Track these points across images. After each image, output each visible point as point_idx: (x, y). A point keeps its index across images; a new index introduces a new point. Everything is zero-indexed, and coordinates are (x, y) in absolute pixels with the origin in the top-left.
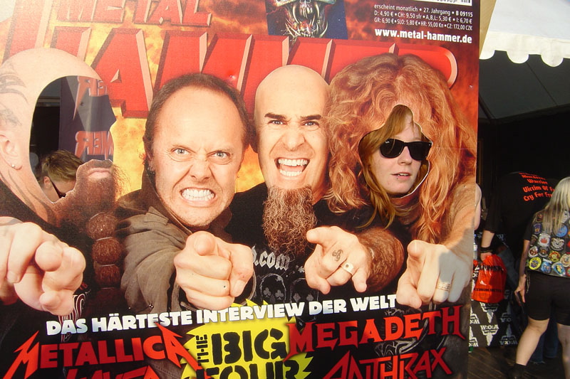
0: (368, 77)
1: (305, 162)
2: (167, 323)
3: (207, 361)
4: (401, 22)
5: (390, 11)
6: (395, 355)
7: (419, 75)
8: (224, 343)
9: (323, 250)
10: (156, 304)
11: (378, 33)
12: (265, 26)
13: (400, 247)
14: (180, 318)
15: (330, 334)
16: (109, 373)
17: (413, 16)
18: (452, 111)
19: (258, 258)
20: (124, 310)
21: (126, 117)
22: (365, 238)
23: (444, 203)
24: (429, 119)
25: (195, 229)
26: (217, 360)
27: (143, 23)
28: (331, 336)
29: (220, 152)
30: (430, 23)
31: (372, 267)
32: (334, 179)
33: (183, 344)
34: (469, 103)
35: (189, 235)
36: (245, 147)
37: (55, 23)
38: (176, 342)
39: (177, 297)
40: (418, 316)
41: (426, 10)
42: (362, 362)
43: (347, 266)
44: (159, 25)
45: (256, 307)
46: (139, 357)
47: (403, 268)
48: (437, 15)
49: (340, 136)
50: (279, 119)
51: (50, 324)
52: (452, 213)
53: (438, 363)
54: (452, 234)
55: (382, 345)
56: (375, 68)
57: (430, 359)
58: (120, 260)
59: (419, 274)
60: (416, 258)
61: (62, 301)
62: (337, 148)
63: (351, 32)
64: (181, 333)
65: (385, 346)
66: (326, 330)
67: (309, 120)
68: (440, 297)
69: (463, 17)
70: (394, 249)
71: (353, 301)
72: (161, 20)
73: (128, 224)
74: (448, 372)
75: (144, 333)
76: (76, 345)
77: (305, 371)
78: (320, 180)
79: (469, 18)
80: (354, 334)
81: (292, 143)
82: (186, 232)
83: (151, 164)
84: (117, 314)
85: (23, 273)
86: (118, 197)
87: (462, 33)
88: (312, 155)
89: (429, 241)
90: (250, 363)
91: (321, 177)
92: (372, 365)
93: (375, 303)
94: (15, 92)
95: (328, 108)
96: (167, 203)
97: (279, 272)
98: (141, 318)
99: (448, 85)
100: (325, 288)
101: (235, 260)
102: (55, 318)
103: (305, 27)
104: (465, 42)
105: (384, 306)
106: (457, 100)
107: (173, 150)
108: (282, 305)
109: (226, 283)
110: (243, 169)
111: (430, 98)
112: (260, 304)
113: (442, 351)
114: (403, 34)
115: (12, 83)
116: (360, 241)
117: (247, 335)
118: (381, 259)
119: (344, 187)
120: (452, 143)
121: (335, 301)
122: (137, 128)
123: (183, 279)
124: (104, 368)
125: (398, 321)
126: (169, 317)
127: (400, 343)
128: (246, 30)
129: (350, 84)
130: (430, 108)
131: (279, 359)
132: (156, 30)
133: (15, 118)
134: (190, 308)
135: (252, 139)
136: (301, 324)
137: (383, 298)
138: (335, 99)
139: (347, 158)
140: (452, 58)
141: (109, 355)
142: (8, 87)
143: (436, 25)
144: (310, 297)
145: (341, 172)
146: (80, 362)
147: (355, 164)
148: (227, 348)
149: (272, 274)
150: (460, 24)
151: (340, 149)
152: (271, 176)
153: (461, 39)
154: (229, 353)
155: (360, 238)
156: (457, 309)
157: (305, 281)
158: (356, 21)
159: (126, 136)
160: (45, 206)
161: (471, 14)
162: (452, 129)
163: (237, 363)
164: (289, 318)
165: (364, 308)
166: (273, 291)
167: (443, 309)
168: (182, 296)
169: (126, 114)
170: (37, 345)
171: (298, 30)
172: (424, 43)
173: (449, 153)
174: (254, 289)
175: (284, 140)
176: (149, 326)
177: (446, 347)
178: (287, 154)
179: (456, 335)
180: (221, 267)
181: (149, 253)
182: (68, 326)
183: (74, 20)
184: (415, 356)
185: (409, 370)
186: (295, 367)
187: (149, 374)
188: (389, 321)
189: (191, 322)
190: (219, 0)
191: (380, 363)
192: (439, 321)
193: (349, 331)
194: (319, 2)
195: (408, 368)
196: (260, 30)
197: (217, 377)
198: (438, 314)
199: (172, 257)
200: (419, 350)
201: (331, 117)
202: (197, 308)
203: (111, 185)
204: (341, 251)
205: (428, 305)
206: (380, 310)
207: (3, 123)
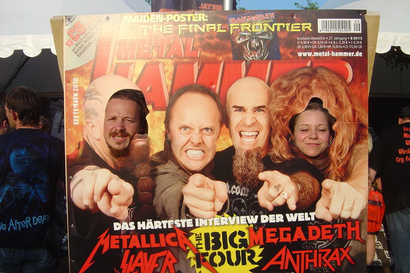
0: (294, 81)
1: (257, 133)
2: (179, 226)
3: (202, 248)
4: (314, 47)
5: (307, 41)
6: (315, 249)
7: (326, 78)
8: (211, 238)
9: (269, 185)
10: (172, 215)
11: (300, 54)
12: (231, 55)
13: (317, 183)
14: (186, 223)
15: (274, 235)
16: (146, 253)
17: (322, 42)
18: (350, 99)
19: (230, 189)
20: (155, 218)
21: (154, 111)
23: (346, 156)
24: (334, 105)
25: (194, 172)
26: (208, 248)
27: (162, 58)
28: (275, 236)
29: (207, 129)
30: (333, 47)
31: (299, 195)
32: (274, 143)
33: (188, 238)
34: (362, 94)
35: (190, 176)
36: (221, 125)
37: (116, 61)
38: (184, 236)
39: (184, 211)
40: (330, 226)
41: (330, 38)
42: (294, 252)
43: (284, 194)
44: (170, 58)
45: (230, 218)
46: (163, 245)
47: (319, 196)
48: (338, 41)
49: (278, 117)
50: (241, 109)
51: (115, 224)
52: (352, 163)
53: (345, 257)
54: (352, 176)
55: (307, 243)
56: (298, 76)
57: (340, 254)
58: (152, 190)
59: (330, 201)
61: (122, 211)
62: (275, 124)
63: (282, 56)
64: (187, 231)
65: (308, 243)
66: (271, 232)
67: (258, 109)
68: (345, 215)
69: (356, 41)
70: (313, 184)
71: (287, 215)
72: (172, 56)
73: (156, 170)
74: (352, 263)
75: (165, 231)
76: (129, 237)
77: (259, 256)
78: (266, 143)
79: (360, 41)
80: (289, 235)
81: (249, 122)
82: (189, 174)
83: (169, 136)
84: (151, 220)
85: (101, 196)
86: (151, 155)
87: (355, 51)
88: (260, 129)
89: (336, 180)
90: (226, 250)
91: (266, 141)
92: (300, 254)
93: (301, 217)
94: (96, 99)
95: (269, 101)
96: (178, 158)
97: (242, 197)
98: (164, 222)
99: (346, 84)
100: (270, 208)
101: (216, 190)
102: (118, 221)
103: (255, 54)
104: (358, 56)
105: (308, 219)
106: (354, 92)
107: (181, 128)
108: (245, 217)
109: (212, 203)
110: (220, 138)
111: (335, 92)
112: (232, 216)
114: (316, 54)
115: (94, 94)
116: (291, 179)
117: (224, 234)
118: (305, 191)
119: (280, 147)
120: (351, 120)
121: (277, 215)
122: (160, 116)
123: (187, 201)
124: (144, 250)
125: (317, 228)
126: (180, 222)
127: (318, 242)
128: (220, 59)
129: (283, 86)
130: (334, 98)
131: (243, 248)
132: (170, 61)
133: (97, 113)
134: (191, 217)
135: (225, 120)
136: (256, 228)
138: (274, 96)
139: (282, 131)
140: (349, 67)
141: (147, 243)
142: (93, 97)
143: (337, 47)
144: (261, 212)
145: (278, 139)
146: (131, 246)
147: (287, 134)
148: (213, 241)
149: (238, 199)
150: (354, 45)
151: (278, 125)
152: (237, 142)
153: (355, 54)
154: (214, 244)
155: (291, 178)
156: (357, 223)
157: (258, 203)
158: (286, 49)
159: (154, 121)
160: (113, 160)
161: (361, 38)
162: (350, 110)
163: (219, 250)
164: (249, 225)
165: (294, 220)
166: (239, 209)
167: (348, 223)
168: (187, 210)
169: (155, 109)
170: (109, 236)
171: (250, 56)
172: (330, 59)
173: (349, 126)
174: (228, 207)
175: (244, 120)
176: (169, 227)
177: (351, 247)
178: (246, 129)
179: (357, 240)
180: (209, 194)
181: (169, 185)
182: (125, 226)
183: (126, 59)
184: (329, 251)
185: (325, 260)
186: (253, 254)
187: (169, 255)
188: (311, 229)
189: (192, 226)
190: (204, 43)
191: (305, 254)
192: (344, 230)
193: (285, 233)
194: (262, 39)
195: (324, 258)
196: (228, 58)
197: (207, 258)
198: (344, 225)
199: (181, 188)
200: (331, 247)
201: (271, 107)
202: (195, 217)
203: (147, 148)
204: (279, 185)
205: (337, 220)
206: (305, 222)
207: (91, 115)
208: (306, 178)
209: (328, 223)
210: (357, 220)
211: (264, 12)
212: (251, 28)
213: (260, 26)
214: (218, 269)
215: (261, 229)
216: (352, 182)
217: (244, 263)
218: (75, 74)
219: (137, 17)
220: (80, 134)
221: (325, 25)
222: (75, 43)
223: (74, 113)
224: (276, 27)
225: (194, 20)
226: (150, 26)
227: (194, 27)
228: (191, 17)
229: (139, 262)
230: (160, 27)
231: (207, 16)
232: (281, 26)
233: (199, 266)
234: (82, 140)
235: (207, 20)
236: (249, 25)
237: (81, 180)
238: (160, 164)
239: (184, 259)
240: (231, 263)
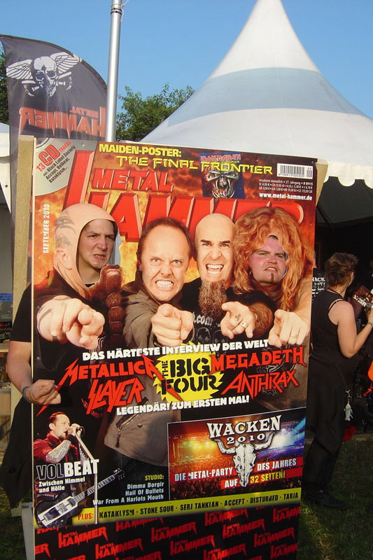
0: (255, 220)
1: (222, 267)
2: (147, 354)
3: (167, 375)
4: (273, 189)
5: (268, 183)
6: (267, 373)
7: (282, 218)
8: (177, 365)
9: (230, 315)
10: (141, 343)
11: (261, 195)
12: (201, 192)
13: (271, 313)
14: (153, 351)
15: (233, 361)
16: (115, 382)
17: (280, 185)
18: (300, 238)
19: (196, 319)
20: (124, 347)
21: (127, 242)
22: (253, 308)
23: (295, 289)
24: (287, 243)
25: (163, 302)
26: (173, 375)
27: (137, 190)
29: (176, 261)
30: (289, 190)
31: (256, 324)
32: (237, 276)
33: (155, 366)
34: (310, 234)
35: (159, 305)
36: (190, 258)
37: (90, 190)
38: (151, 364)
39: (152, 340)
40: (280, 352)
41: (287, 182)
42: (249, 377)
43: (243, 324)
44: (145, 191)
45: (194, 346)
46: (131, 373)
47: (272, 325)
48: (293, 185)
49: (240, 252)
50: (208, 243)
51: (85, 354)
52: (299, 295)
53: (291, 380)
54: (299, 306)
55: (260, 367)
56: (259, 215)
57: (286, 376)
58: (123, 319)
59: (281, 328)
60: (279, 320)
61: (92, 341)
62: (238, 259)
63: (246, 195)
64: (154, 359)
66: (231, 359)
67: (224, 244)
68: (292, 342)
69: (308, 186)
70: (267, 314)
71: (245, 342)
72: (147, 189)
73: (128, 299)
74: (297, 385)
75: (134, 359)
76: (98, 366)
77: (219, 381)
78: (229, 276)
79: (311, 186)
80: (246, 361)
81: (215, 256)
83: (140, 267)
84: (120, 349)
85: (71, 326)
86: (122, 285)
87: (306, 195)
88: (225, 262)
89: (286, 310)
90: (190, 377)
91: (230, 274)
92: (255, 378)
93: (257, 344)
94: (69, 227)
95: (234, 237)
96: (148, 289)
97: (207, 326)
98: (133, 351)
99: (298, 224)
100: (231, 336)
101: (183, 320)
102: (88, 351)
103: (222, 193)
104: (308, 199)
105: (262, 346)
106: (303, 232)
107: (152, 260)
108: (208, 345)
109: (178, 332)
111: (288, 231)
112: (197, 344)
113: (293, 373)
114: (275, 196)
115: (66, 223)
116: (249, 310)
117: (189, 361)
118: (260, 320)
119: (242, 280)
120: (300, 256)
121: (236, 343)
122: (133, 248)
123: (155, 330)
124: (113, 379)
125: (269, 354)
126: (148, 351)
127: (270, 366)
128: (191, 194)
129: (246, 224)
130: (288, 237)
131: (205, 375)
132: (144, 194)
133: (69, 242)
134: (159, 346)
135: (193, 253)
136: (218, 355)
137: (261, 341)
138: (238, 232)
139: (243, 265)
140: (301, 209)
141: (116, 372)
142: (65, 225)
143: (292, 190)
144: (223, 340)
145: (240, 272)
146: (100, 376)
148: (178, 368)
149: (203, 328)
150: (306, 189)
151: (240, 259)
152: (203, 274)
153: (306, 198)
154: (179, 371)
155: (250, 308)
156: (301, 348)
157: (221, 332)
158: (249, 189)
159: (127, 252)
160: (84, 289)
161: (312, 184)
162: (300, 248)
163: (183, 377)
164: (212, 352)
165: (251, 347)
166: (204, 338)
167: (294, 348)
168: (155, 339)
169: (128, 240)
170: (77, 367)
171: (218, 194)
172: (286, 201)
173: (298, 262)
174: (193, 336)
175: (210, 254)
176: (137, 356)
177: (295, 370)
178: (212, 262)
179: (301, 363)
180: (176, 323)
181: (138, 315)
182: (94, 356)
183: (100, 188)
184: (278, 374)
185: (275, 382)
186: (214, 379)
187: (137, 382)
188: (264, 354)
189: (159, 354)
190: (177, 178)
191: (259, 377)
192: (291, 355)
193: (243, 358)
194: (229, 178)
195: (274, 381)
196: (198, 194)
197: (172, 384)
198: (291, 351)
199: (150, 318)
200: (280, 371)
201: (235, 242)
202: (162, 346)
203: (119, 278)
204: (240, 315)
205: (286, 346)
206: (260, 348)
207: (62, 243)
208: (262, 308)
209: (278, 349)
210: (301, 346)
211: (231, 153)
212: (220, 167)
213: (228, 166)
214: (181, 394)
215: (222, 356)
216: (299, 312)
217: (206, 388)
218: (46, 201)
219: (113, 146)
220: (50, 263)
221: (283, 170)
222: (47, 167)
223: (44, 241)
224: (241, 167)
225: (168, 155)
226: (126, 157)
227: (168, 162)
228: (166, 152)
229: (108, 391)
230: (135, 159)
231: (180, 152)
232: (246, 168)
233: (164, 393)
234: (51, 269)
235: (180, 156)
236: (218, 164)
237: (49, 311)
238: (130, 294)
239: (151, 386)
240: (194, 389)
